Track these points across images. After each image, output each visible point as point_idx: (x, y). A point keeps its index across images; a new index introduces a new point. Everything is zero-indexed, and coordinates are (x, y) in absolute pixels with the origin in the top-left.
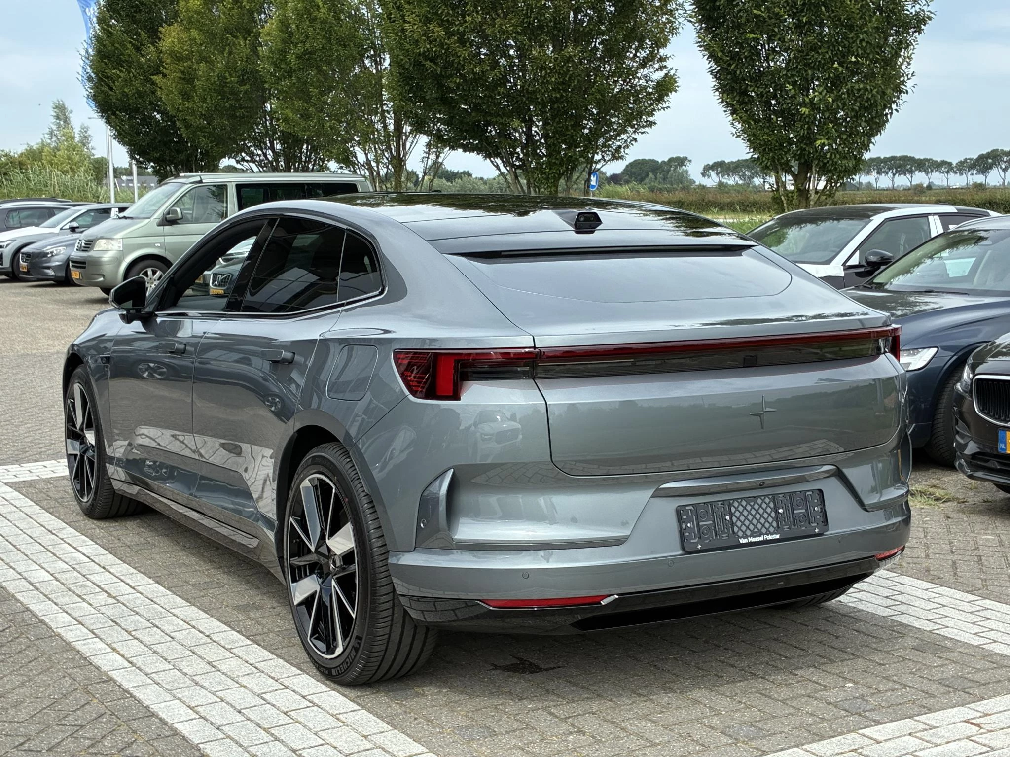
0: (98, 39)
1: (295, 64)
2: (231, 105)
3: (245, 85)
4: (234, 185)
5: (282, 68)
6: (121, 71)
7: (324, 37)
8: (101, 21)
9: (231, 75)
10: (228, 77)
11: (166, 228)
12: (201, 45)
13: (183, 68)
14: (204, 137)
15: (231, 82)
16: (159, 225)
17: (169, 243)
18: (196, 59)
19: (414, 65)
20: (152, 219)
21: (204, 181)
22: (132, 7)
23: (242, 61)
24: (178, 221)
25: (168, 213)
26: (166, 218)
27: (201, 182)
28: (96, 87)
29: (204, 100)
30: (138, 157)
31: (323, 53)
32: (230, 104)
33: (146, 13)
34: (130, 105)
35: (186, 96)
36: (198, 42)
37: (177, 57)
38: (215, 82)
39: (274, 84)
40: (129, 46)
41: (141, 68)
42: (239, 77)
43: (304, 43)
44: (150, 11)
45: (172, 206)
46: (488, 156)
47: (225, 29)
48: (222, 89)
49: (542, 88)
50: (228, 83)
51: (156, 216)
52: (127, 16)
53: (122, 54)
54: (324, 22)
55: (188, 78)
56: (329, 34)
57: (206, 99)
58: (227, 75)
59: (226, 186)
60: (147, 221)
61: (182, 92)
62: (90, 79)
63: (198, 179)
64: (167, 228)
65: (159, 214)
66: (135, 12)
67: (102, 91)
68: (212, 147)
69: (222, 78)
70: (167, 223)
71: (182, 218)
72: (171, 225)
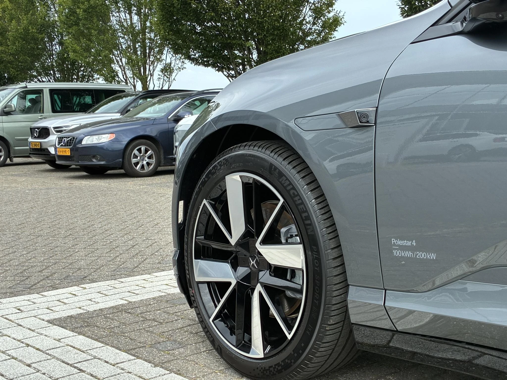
1: (82, 16)
3: (42, 34)
4: (48, 90)
5: (71, 19)
11: (4, 117)
12: (11, 10)
17: (5, 127)
18: (7, 19)
19: (181, 5)
21: (28, 87)
23: (41, 19)
24: (11, 113)
25: (5, 108)
26: (4, 111)
27: (26, 87)
32: (31, 47)
36: (10, 8)
38: (21, 32)
42: (38, 30)
45: (8, 103)
46: (220, 69)
48: (26, 37)
49: (269, 20)
57: (15, 43)
58: (30, 28)
59: (43, 90)
63: (25, 86)
69: (26, 30)
70: (4, 114)
71: (15, 111)
72: (7, 115)
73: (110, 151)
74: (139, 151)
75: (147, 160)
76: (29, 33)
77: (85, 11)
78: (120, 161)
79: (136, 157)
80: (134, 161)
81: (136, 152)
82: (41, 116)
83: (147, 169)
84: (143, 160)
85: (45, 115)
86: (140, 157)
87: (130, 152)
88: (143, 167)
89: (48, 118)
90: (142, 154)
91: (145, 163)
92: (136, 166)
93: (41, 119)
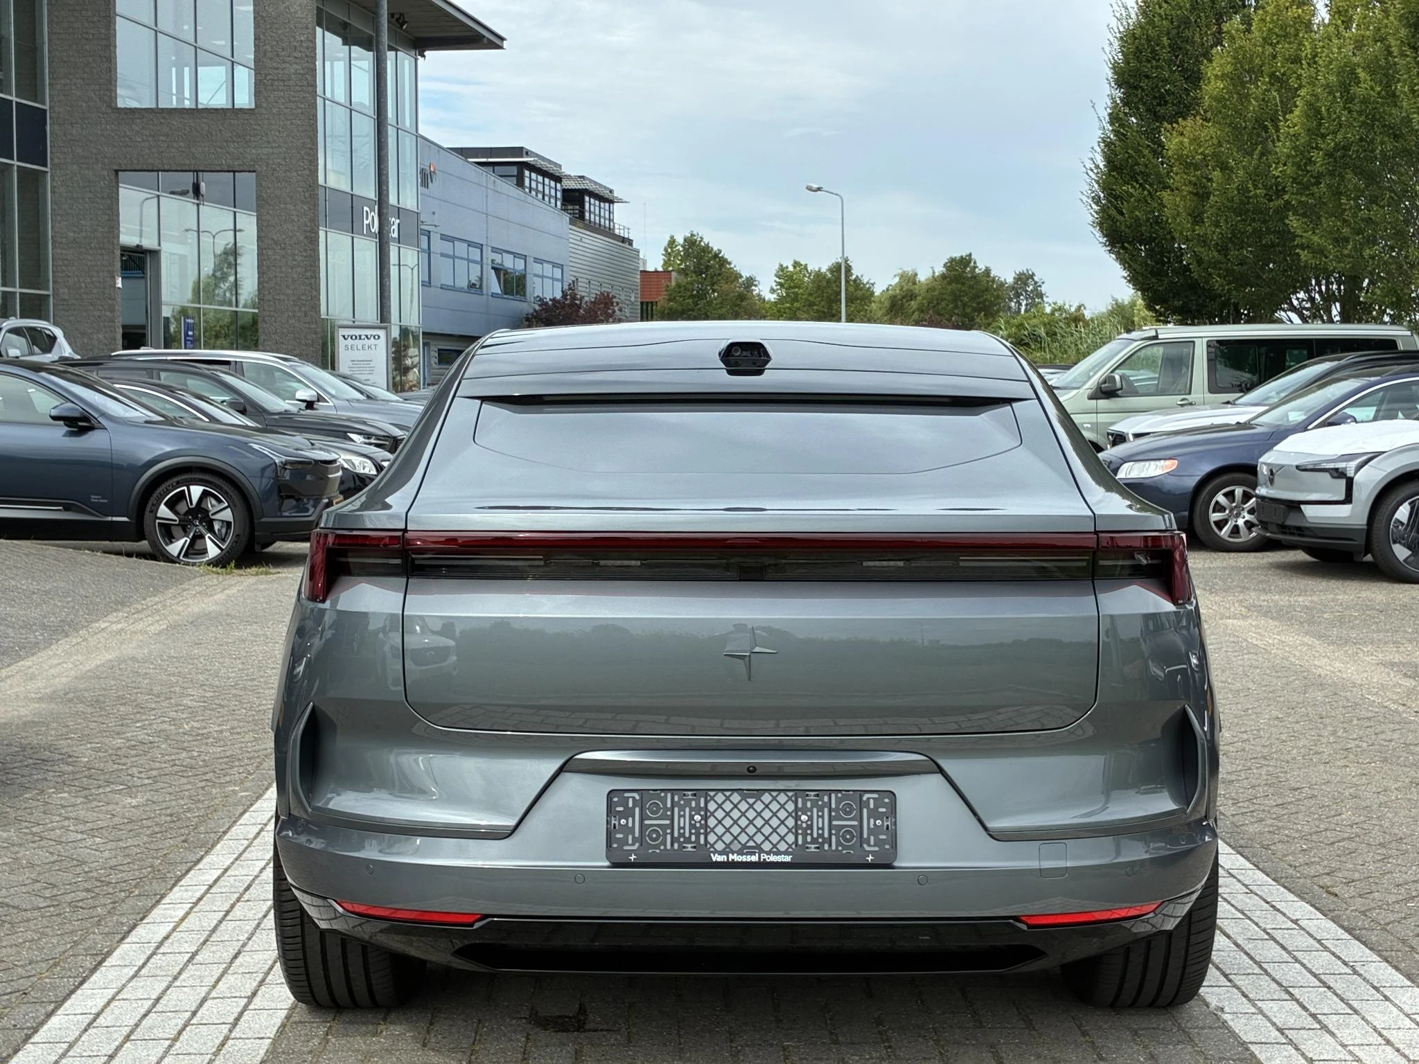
0: (1108, 144)
1: (1322, 165)
2: (1255, 230)
4: (1205, 342)
5: (1308, 172)
6: (1133, 187)
7: (1364, 123)
8: (1114, 118)
9: (1256, 187)
10: (1252, 189)
11: (1100, 402)
13: (1193, 179)
14: (1219, 276)
15: (1256, 196)
16: (1091, 398)
17: (1103, 424)
20: (1081, 390)
21: (1160, 336)
22: (1155, 98)
24: (1116, 393)
25: (1105, 382)
26: (1101, 388)
27: (1156, 337)
28: (1103, 211)
29: (1217, 225)
30: (1157, 307)
31: (1361, 146)
32: (1254, 228)
33: (1174, 105)
34: (1142, 235)
35: (1197, 219)
36: (1216, 141)
37: (1188, 165)
38: (1233, 197)
39: (1297, 194)
40: (1146, 152)
41: (1160, 182)
43: (1335, 133)
44: (1179, 102)
45: (1112, 372)
47: (1256, 121)
48: (1242, 208)
50: (1251, 197)
51: (1087, 386)
52: (1147, 110)
53: (1137, 164)
54: (1365, 101)
55: (1202, 195)
56: (1373, 119)
58: (1250, 186)
59: (1194, 342)
60: (1075, 392)
61: (1193, 212)
62: (1097, 200)
64: (1103, 403)
65: (1092, 383)
66: (1159, 105)
67: (1110, 216)
68: (1229, 290)
69: (1242, 190)
70: (1102, 396)
71: (1121, 389)
72: (1108, 398)
73: (1165, 493)
74: (1231, 495)
75: (1248, 517)
76: (1249, 198)
77: (1329, 155)
78: (1184, 517)
79: (1219, 508)
80: (1215, 516)
81: (1220, 498)
82: (1182, 400)
83: (1245, 537)
84: (1238, 515)
85: (1190, 398)
86: (1231, 510)
87: (1207, 498)
88: (1236, 531)
89: (1200, 405)
90: (1234, 505)
91: (1241, 522)
92: (1221, 529)
93: (1182, 405)
